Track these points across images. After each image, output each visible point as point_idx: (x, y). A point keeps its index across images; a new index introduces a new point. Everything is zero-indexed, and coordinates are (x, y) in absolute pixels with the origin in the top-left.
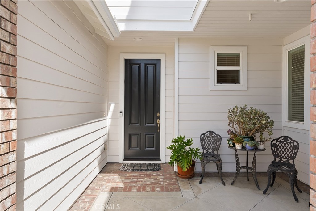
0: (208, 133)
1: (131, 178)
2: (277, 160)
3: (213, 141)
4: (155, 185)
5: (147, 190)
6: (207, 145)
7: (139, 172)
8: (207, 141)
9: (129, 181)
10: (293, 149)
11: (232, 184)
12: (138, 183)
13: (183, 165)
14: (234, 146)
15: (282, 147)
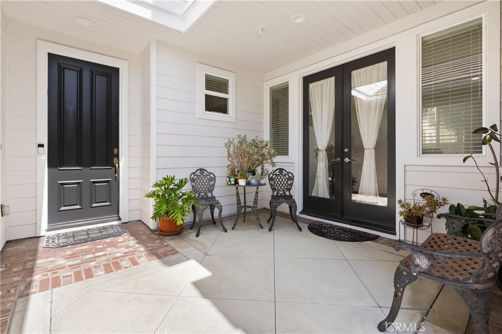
0: (199, 171)
1: (79, 256)
2: (275, 193)
3: (205, 181)
4: (132, 254)
5: (125, 266)
6: (198, 187)
7: (89, 243)
8: (197, 182)
9: (78, 262)
10: (288, 180)
11: (233, 229)
12: (98, 260)
13: (176, 216)
14: (236, 182)
15: (278, 180)
